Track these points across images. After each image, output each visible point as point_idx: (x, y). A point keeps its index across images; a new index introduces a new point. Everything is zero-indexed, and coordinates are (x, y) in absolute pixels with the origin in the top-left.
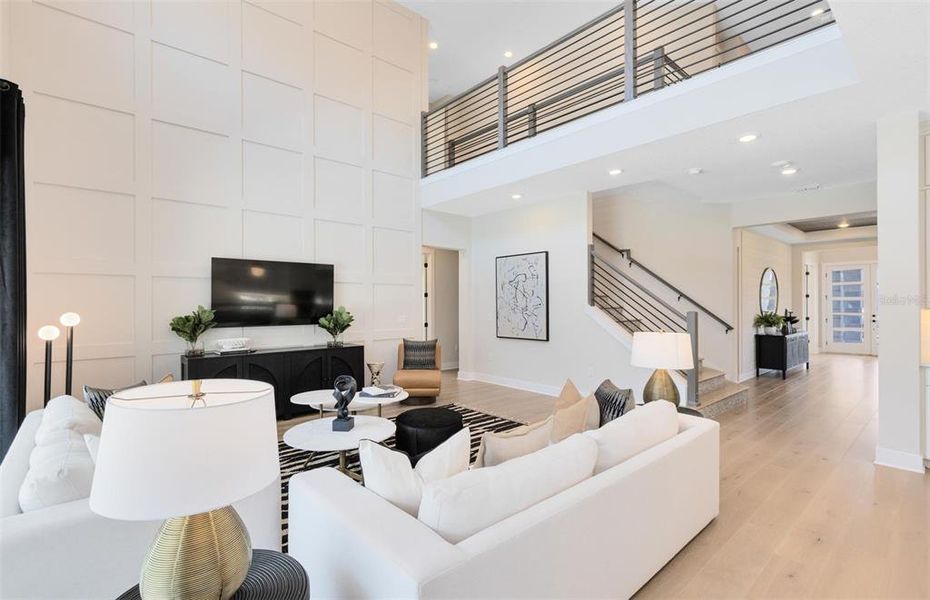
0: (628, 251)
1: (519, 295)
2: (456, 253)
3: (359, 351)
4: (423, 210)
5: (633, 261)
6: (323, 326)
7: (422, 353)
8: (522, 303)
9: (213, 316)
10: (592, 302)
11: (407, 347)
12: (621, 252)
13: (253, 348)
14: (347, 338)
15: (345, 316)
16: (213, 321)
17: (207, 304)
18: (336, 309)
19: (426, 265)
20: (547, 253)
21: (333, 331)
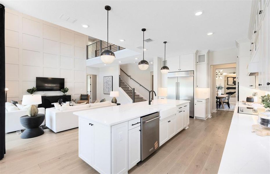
0: (130, 76)
1: (108, 85)
2: (96, 75)
3: (70, 96)
4: (87, 66)
5: (131, 78)
6: (62, 91)
7: (85, 97)
8: (108, 87)
9: (36, 89)
10: (120, 86)
11: (82, 96)
12: (129, 76)
13: (45, 95)
14: (67, 94)
15: (67, 89)
16: (37, 90)
17: (35, 86)
18: (65, 87)
19: (91, 78)
20: (112, 76)
21: (64, 92)
